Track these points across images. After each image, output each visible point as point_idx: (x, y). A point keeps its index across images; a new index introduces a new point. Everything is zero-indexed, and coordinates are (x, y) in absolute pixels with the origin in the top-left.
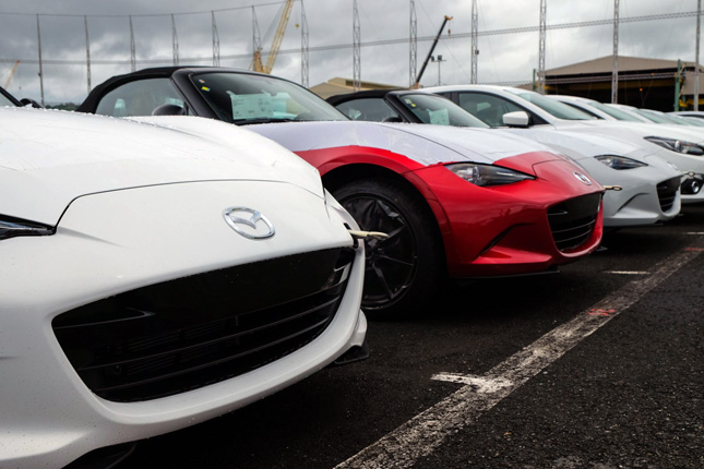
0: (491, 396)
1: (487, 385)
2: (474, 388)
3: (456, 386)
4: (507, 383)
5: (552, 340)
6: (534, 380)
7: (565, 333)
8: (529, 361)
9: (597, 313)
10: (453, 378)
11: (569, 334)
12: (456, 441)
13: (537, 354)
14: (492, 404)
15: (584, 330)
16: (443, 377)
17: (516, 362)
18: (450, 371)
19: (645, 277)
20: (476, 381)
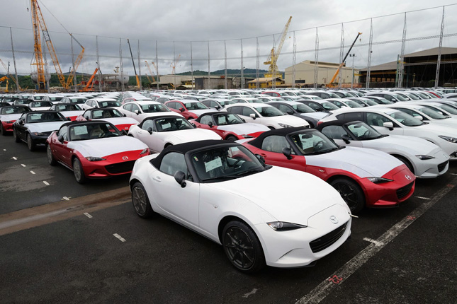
0: (379, 247)
1: (378, 244)
2: (374, 244)
3: (370, 243)
4: (382, 244)
5: (395, 229)
6: (390, 243)
7: (399, 226)
8: (388, 237)
9: (409, 218)
10: (369, 240)
11: (400, 227)
12: (372, 260)
13: (391, 234)
14: (379, 250)
15: (404, 226)
16: (366, 239)
17: (385, 236)
18: (368, 237)
19: (429, 201)
20: (375, 242)
